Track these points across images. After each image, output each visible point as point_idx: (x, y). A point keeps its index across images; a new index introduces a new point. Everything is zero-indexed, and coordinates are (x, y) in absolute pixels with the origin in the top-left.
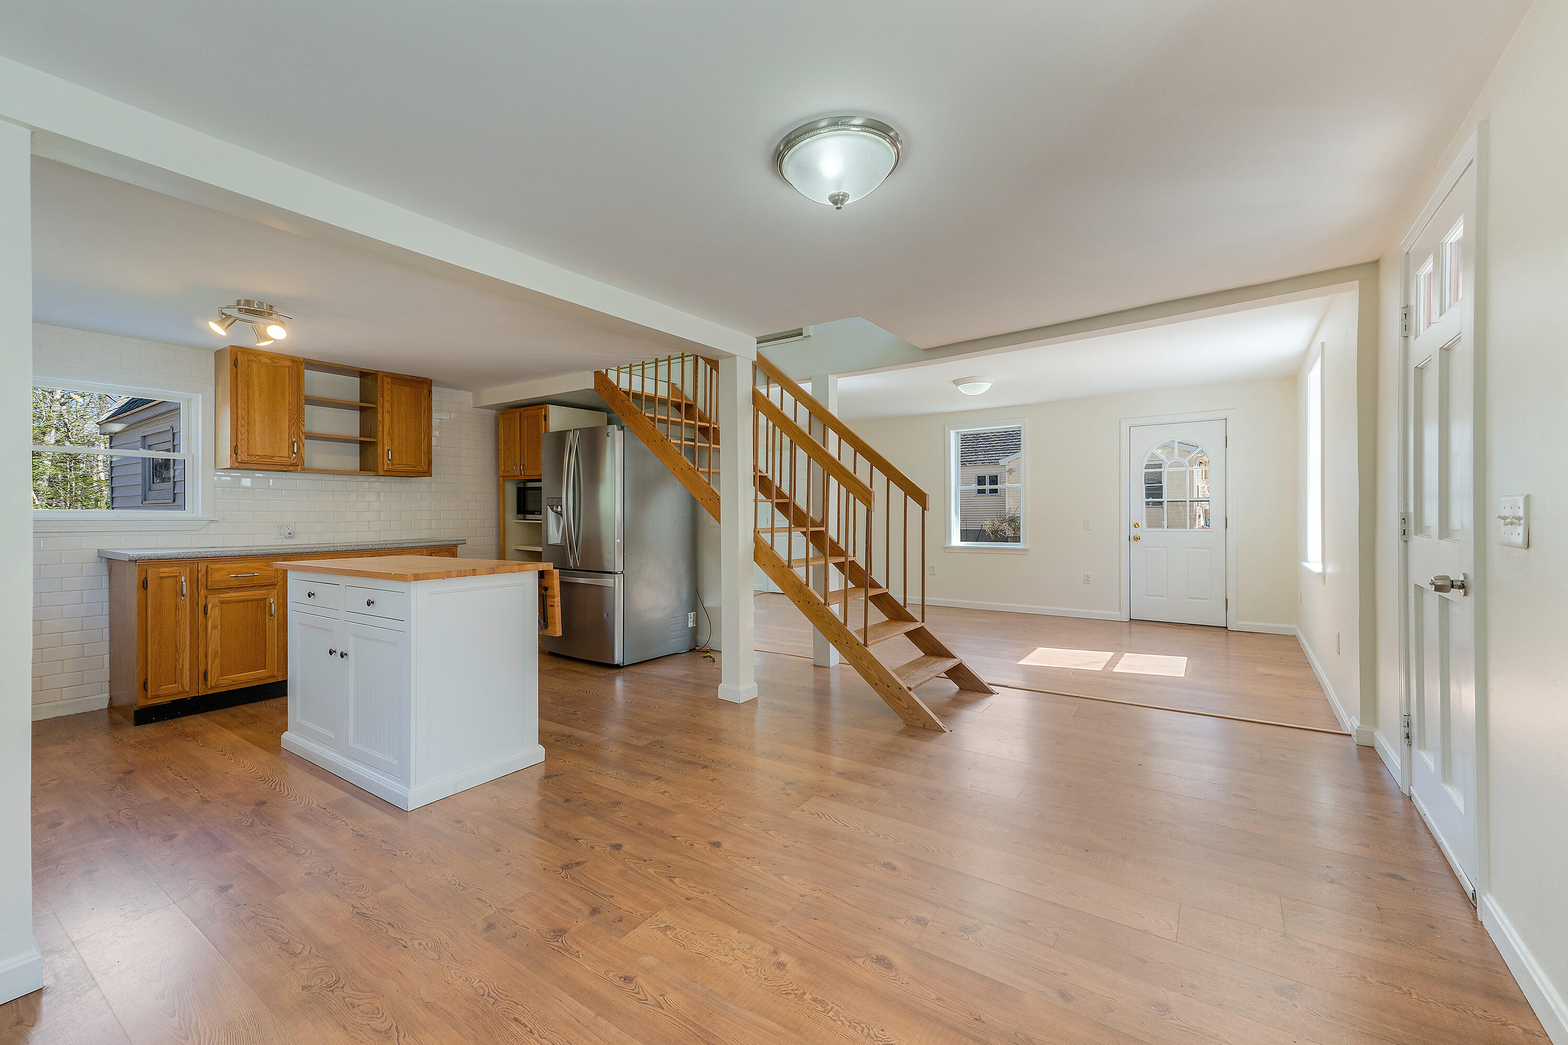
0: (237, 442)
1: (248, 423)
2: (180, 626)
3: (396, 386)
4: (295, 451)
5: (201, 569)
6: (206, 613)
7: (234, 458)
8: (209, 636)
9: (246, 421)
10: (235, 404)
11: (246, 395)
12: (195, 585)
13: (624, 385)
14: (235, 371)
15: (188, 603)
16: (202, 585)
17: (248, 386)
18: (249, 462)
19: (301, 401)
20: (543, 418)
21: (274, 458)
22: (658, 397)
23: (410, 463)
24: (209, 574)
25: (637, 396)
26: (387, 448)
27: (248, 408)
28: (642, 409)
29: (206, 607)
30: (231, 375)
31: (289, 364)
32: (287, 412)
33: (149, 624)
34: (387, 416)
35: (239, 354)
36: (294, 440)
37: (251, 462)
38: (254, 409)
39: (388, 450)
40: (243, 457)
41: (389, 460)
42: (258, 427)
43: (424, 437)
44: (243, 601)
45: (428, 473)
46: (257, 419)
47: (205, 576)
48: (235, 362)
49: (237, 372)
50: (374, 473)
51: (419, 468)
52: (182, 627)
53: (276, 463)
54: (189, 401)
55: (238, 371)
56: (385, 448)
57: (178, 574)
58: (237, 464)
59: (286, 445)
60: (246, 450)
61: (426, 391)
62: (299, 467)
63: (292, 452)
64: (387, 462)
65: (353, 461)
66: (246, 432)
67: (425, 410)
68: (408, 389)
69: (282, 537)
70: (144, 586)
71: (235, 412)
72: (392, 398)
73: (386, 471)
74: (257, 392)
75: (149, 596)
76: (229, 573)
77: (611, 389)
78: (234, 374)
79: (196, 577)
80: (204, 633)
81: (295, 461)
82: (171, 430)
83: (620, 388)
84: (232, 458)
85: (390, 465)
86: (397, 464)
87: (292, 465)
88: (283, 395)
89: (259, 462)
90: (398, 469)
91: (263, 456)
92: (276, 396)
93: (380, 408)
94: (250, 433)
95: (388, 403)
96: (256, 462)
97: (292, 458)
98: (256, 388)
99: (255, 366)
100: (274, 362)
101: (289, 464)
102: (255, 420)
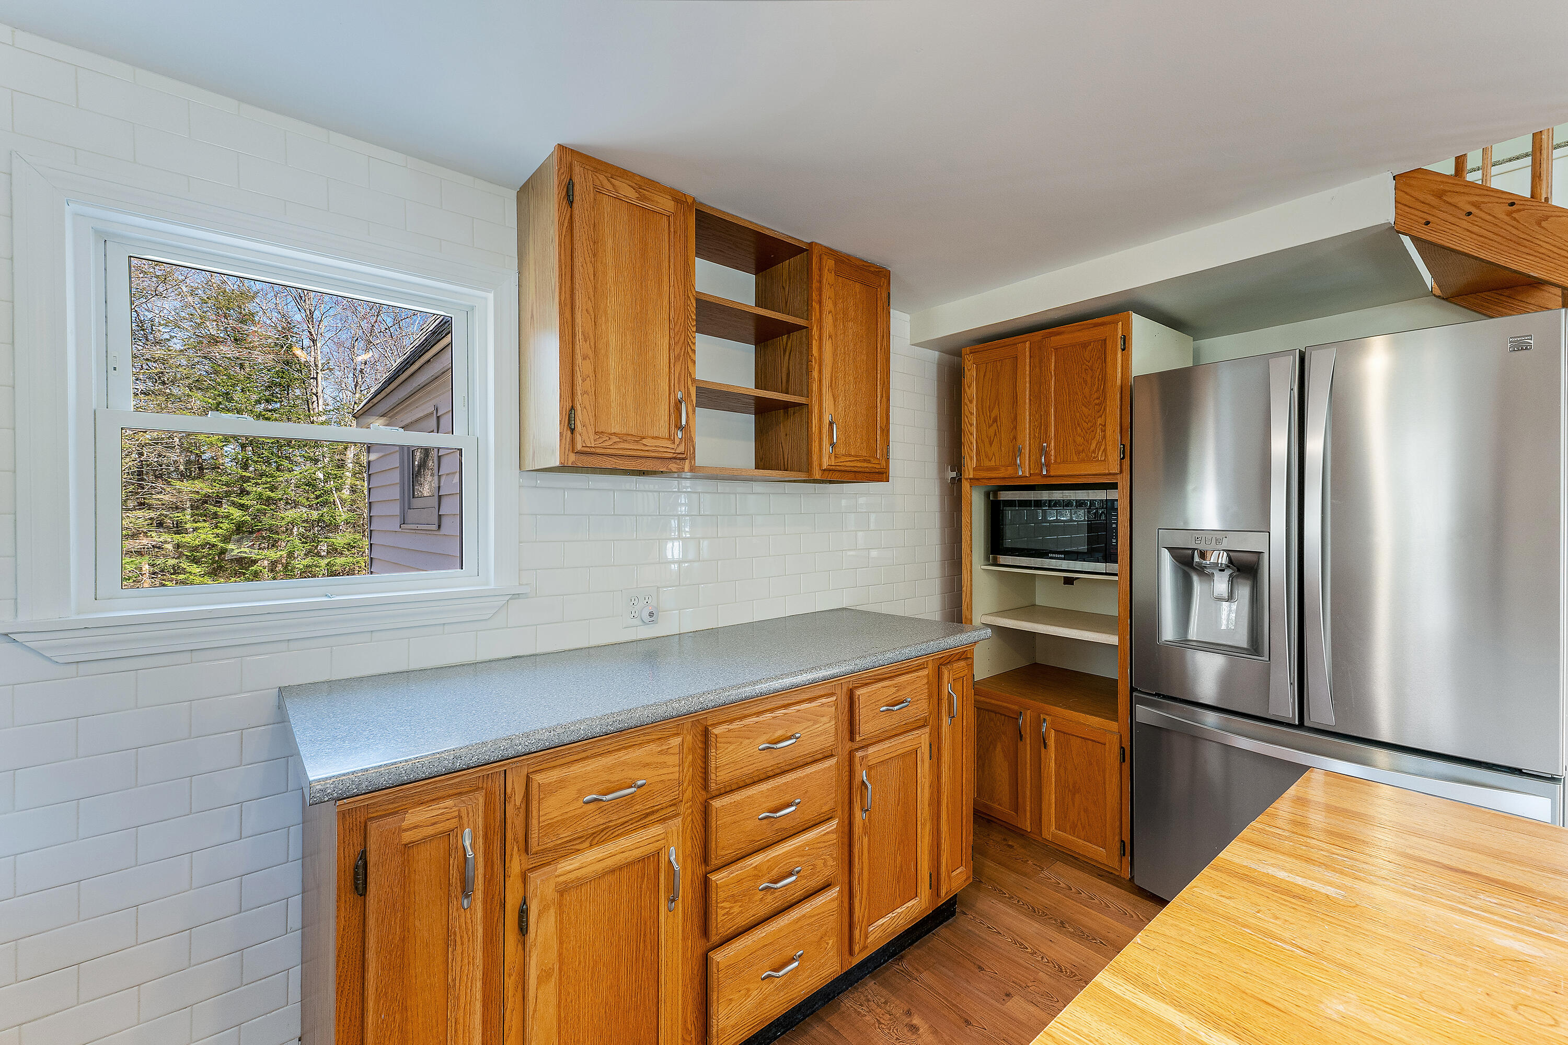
0: (573, 401)
1: (596, 351)
2: (458, 998)
3: (840, 279)
4: (681, 421)
5: (513, 788)
6: (523, 928)
7: (568, 440)
8: (531, 1009)
9: (592, 344)
10: (568, 302)
11: (592, 278)
12: (497, 845)
14: (568, 215)
15: (480, 914)
16: (516, 840)
17: (594, 255)
18: (598, 451)
19: (689, 301)
20: (1120, 343)
21: (644, 441)
23: (858, 452)
24: (534, 804)
26: (827, 418)
27: (594, 312)
29: (523, 914)
30: (561, 224)
31: (668, 206)
32: (666, 325)
33: (370, 1018)
34: (826, 347)
35: (577, 169)
36: (679, 395)
37: (602, 451)
38: (606, 314)
39: (831, 424)
40: (584, 438)
41: (836, 445)
42: (613, 363)
43: (880, 396)
44: (613, 871)
45: (884, 473)
46: (613, 342)
47: (523, 810)
48: (567, 192)
49: (571, 216)
50: (803, 476)
51: (871, 463)
52: (462, 1000)
53: (647, 454)
54: (469, 312)
55: (576, 212)
56: (825, 418)
57: (452, 824)
58: (572, 457)
59: (663, 410)
60: (592, 420)
61: (884, 294)
62: (688, 462)
63: (676, 426)
64: (827, 448)
66: (592, 375)
68: (858, 287)
69: (638, 623)
70: (356, 888)
71: (570, 319)
72: (835, 305)
73: (824, 470)
74: (611, 274)
75: (371, 922)
76: (581, 793)
78: (566, 221)
79: (499, 815)
80: (520, 994)
81: (681, 449)
82: (435, 412)
84: (564, 440)
85: (833, 457)
86: (843, 455)
87: (675, 458)
88: (660, 283)
89: (621, 452)
90: (845, 466)
91: (623, 438)
92: (646, 286)
93: (815, 328)
94: (599, 376)
95: (830, 316)
96: (609, 451)
97: (677, 441)
98: (609, 259)
99: (607, 205)
100: (642, 198)
101: (671, 455)
102: (607, 344)
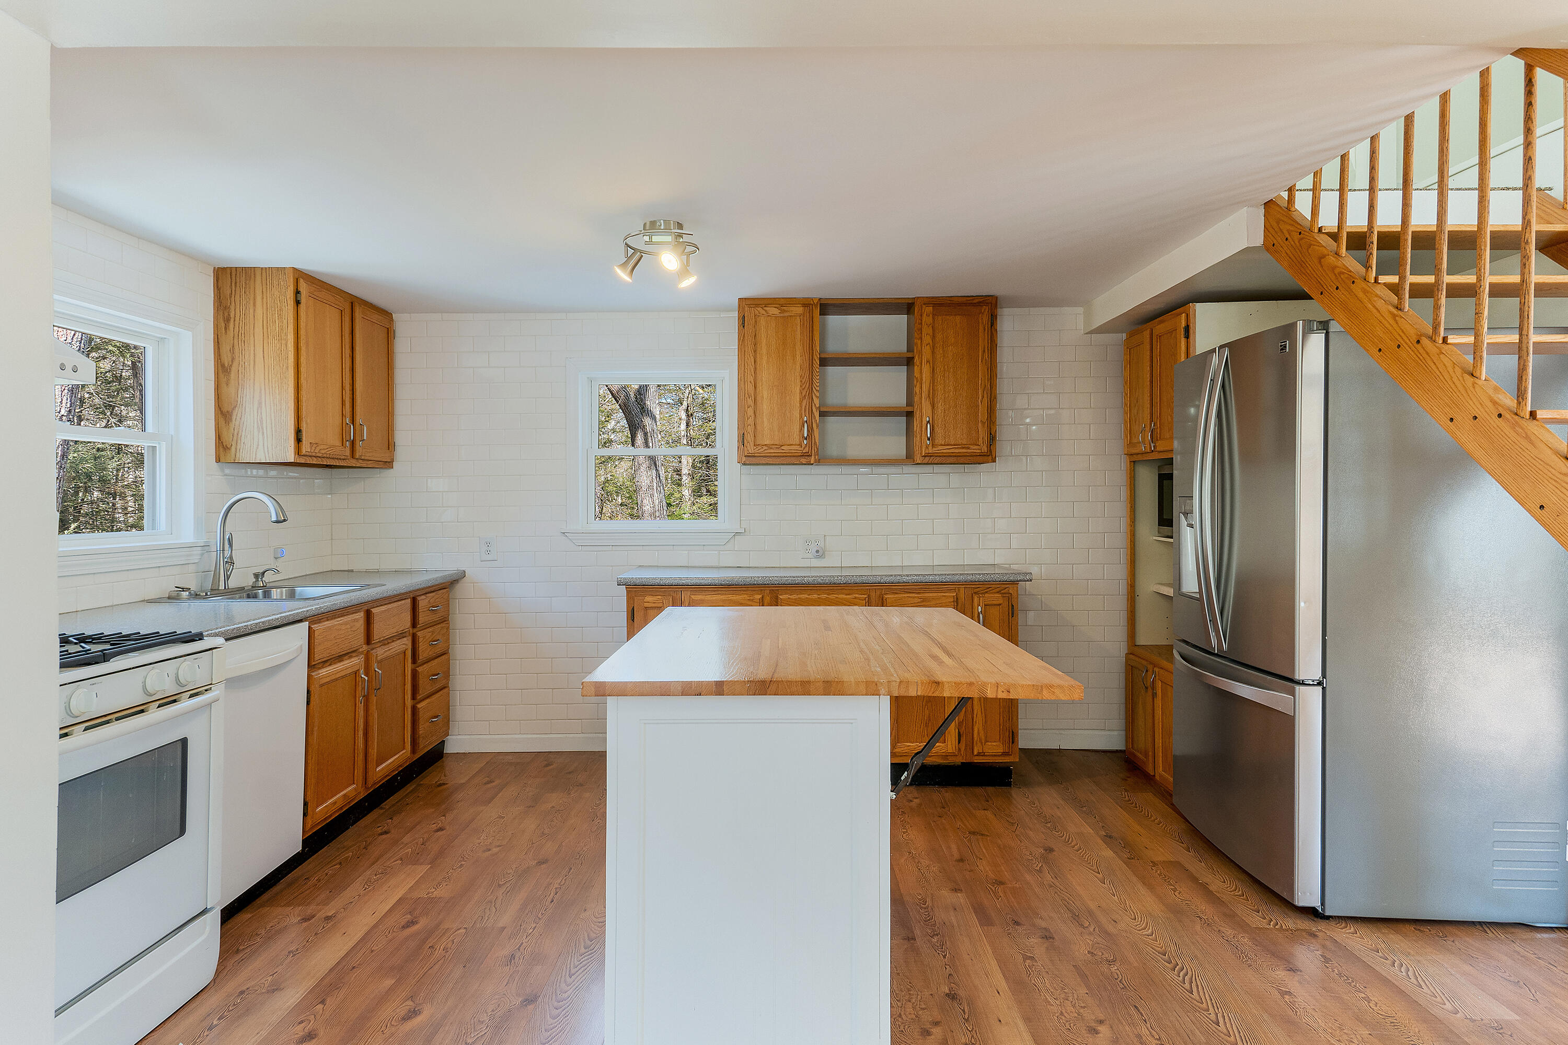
0: (744, 430)
1: (755, 401)
3: (940, 317)
4: (806, 435)
5: (684, 600)
7: (740, 451)
9: (753, 399)
10: (742, 378)
11: (754, 363)
13: (1328, 219)
17: (755, 350)
18: (758, 454)
19: (814, 362)
20: (1184, 334)
21: (782, 448)
22: (1448, 228)
23: (960, 442)
25: (1358, 241)
26: (926, 419)
27: (755, 380)
28: (1367, 267)
31: (799, 310)
32: (798, 381)
34: (926, 369)
35: (746, 309)
36: (805, 419)
38: (762, 380)
39: (928, 423)
40: (751, 449)
41: (929, 439)
42: (765, 407)
43: (983, 397)
45: (988, 455)
46: (765, 394)
48: (743, 320)
49: (744, 334)
51: (974, 449)
53: (785, 454)
54: (722, 380)
55: (747, 330)
56: (924, 420)
58: (744, 459)
59: (796, 429)
60: (753, 438)
61: (985, 318)
62: (813, 457)
63: (803, 438)
64: (926, 442)
65: (895, 445)
66: (753, 414)
67: (984, 351)
68: (958, 318)
69: (810, 555)
70: (632, 617)
71: (742, 389)
72: (934, 337)
73: (925, 457)
74: (765, 358)
77: (1296, 236)
78: (742, 336)
81: (806, 450)
83: (1320, 229)
84: (738, 451)
85: (930, 447)
86: (941, 445)
87: (803, 456)
88: (794, 357)
89: (767, 455)
90: (943, 453)
91: (769, 446)
92: (786, 360)
93: (917, 357)
94: (757, 415)
95: (928, 347)
96: (762, 455)
97: (803, 446)
98: (764, 351)
99: (762, 321)
100: (783, 311)
101: (800, 454)
102: (763, 397)
